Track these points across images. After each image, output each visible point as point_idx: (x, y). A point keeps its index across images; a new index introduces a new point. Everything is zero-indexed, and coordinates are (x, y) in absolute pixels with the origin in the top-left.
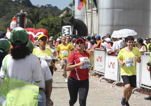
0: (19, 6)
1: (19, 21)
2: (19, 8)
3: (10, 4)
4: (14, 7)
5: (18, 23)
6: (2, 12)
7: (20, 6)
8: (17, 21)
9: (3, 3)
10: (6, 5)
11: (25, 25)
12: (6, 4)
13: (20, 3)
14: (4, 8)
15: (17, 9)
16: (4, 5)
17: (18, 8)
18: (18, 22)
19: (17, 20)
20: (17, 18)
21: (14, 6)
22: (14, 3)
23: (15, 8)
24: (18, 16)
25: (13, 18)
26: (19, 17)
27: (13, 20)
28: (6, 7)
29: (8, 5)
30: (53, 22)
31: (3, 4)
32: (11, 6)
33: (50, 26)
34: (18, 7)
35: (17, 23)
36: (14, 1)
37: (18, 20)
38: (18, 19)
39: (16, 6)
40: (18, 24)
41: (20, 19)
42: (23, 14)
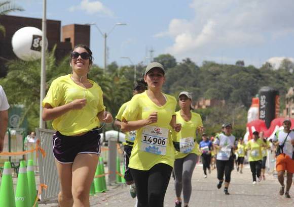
0: (286, 81)
1: (264, 106)
2: (286, 84)
3: (268, 77)
4: (278, 82)
5: (263, 109)
6: (249, 93)
7: (288, 80)
8: (260, 106)
9: (252, 75)
10: (258, 79)
11: (277, 113)
12: (260, 76)
13: (290, 74)
14: (255, 84)
15: (282, 88)
16: (255, 80)
17: (284, 85)
18: (262, 107)
19: (260, 103)
20: (260, 99)
21: (276, 80)
22: (276, 75)
23: (277, 84)
24: (263, 93)
25: (254, 99)
26: (264, 97)
27: (253, 105)
28: (258, 84)
29: (263, 79)
31: (252, 78)
32: (269, 81)
34: (284, 82)
35: (260, 110)
36: (276, 70)
37: (263, 102)
38: (262, 100)
39: (281, 81)
40: (262, 111)
41: (266, 100)
42: (272, 89)
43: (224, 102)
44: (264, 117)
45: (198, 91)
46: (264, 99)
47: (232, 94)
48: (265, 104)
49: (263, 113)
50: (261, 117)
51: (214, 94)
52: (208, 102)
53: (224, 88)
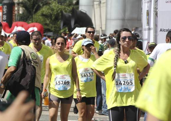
1: (6, 12)
5: (5, 14)
8: (3, 12)
18: (4, 13)
19: (3, 10)
20: (3, 8)
24: (5, 4)
26: (6, 6)
30: (57, 11)
33: (53, 18)
35: (3, 14)
37: (5, 10)
38: (4, 8)
40: (4, 16)
41: (7, 8)
42: (10, 1)
44: (5, 19)
46: (5, 8)
48: (6, 11)
49: (5, 17)
50: (4, 19)
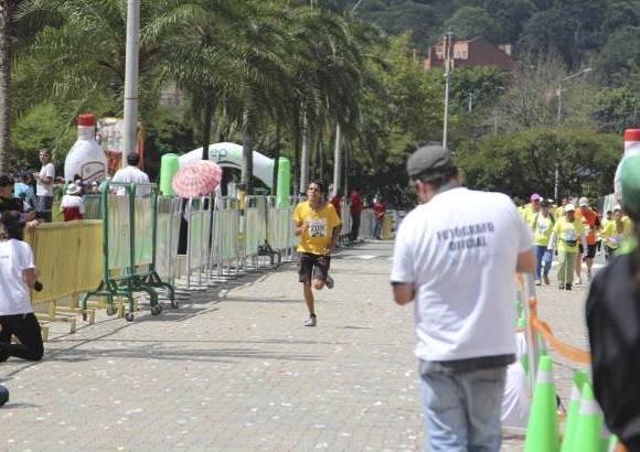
43: (508, 49)
45: (429, 15)
47: (527, 26)
51: (476, 23)
52: (461, 50)
53: (503, 6)
